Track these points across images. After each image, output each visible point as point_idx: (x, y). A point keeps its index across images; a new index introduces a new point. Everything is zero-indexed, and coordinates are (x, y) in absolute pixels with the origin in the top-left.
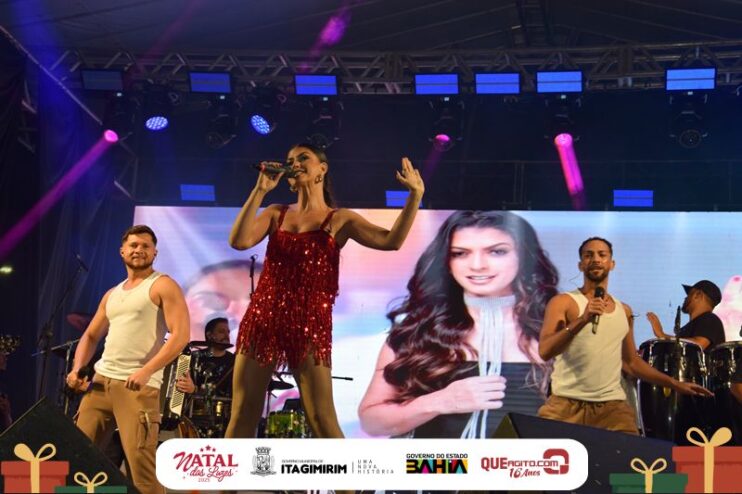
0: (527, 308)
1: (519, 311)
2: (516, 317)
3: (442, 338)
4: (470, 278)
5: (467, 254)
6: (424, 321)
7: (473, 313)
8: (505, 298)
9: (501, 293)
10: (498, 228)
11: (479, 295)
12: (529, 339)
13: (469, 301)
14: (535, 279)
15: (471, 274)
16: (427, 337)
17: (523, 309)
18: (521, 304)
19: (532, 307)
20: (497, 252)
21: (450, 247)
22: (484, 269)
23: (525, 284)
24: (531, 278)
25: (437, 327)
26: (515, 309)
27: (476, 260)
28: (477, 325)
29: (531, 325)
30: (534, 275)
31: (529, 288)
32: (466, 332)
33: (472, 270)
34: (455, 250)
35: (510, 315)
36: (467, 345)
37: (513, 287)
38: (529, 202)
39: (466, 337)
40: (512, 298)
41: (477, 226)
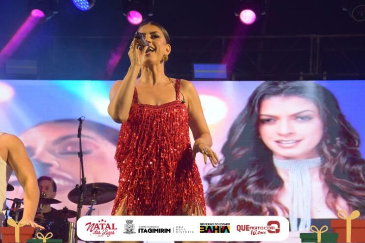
0: (333, 169)
1: (325, 171)
2: (323, 177)
3: (255, 197)
4: (278, 142)
5: (275, 121)
6: (237, 182)
7: (282, 174)
8: (312, 160)
9: (309, 155)
10: (303, 97)
11: (287, 158)
12: (335, 197)
13: (278, 163)
14: (338, 142)
15: (279, 138)
16: (241, 197)
17: (329, 170)
18: (327, 165)
19: (337, 168)
20: (302, 118)
21: (259, 115)
22: (291, 134)
23: (330, 146)
24: (335, 142)
25: (250, 187)
26: (321, 170)
27: (283, 126)
28: (287, 185)
29: (338, 184)
30: (338, 139)
31: (334, 151)
32: (276, 192)
33: (280, 135)
34: (263, 117)
35: (316, 175)
36: (278, 203)
37: (318, 150)
38: (325, 73)
39: (277, 196)
40: (318, 160)
41: (283, 95)
